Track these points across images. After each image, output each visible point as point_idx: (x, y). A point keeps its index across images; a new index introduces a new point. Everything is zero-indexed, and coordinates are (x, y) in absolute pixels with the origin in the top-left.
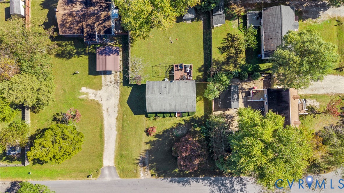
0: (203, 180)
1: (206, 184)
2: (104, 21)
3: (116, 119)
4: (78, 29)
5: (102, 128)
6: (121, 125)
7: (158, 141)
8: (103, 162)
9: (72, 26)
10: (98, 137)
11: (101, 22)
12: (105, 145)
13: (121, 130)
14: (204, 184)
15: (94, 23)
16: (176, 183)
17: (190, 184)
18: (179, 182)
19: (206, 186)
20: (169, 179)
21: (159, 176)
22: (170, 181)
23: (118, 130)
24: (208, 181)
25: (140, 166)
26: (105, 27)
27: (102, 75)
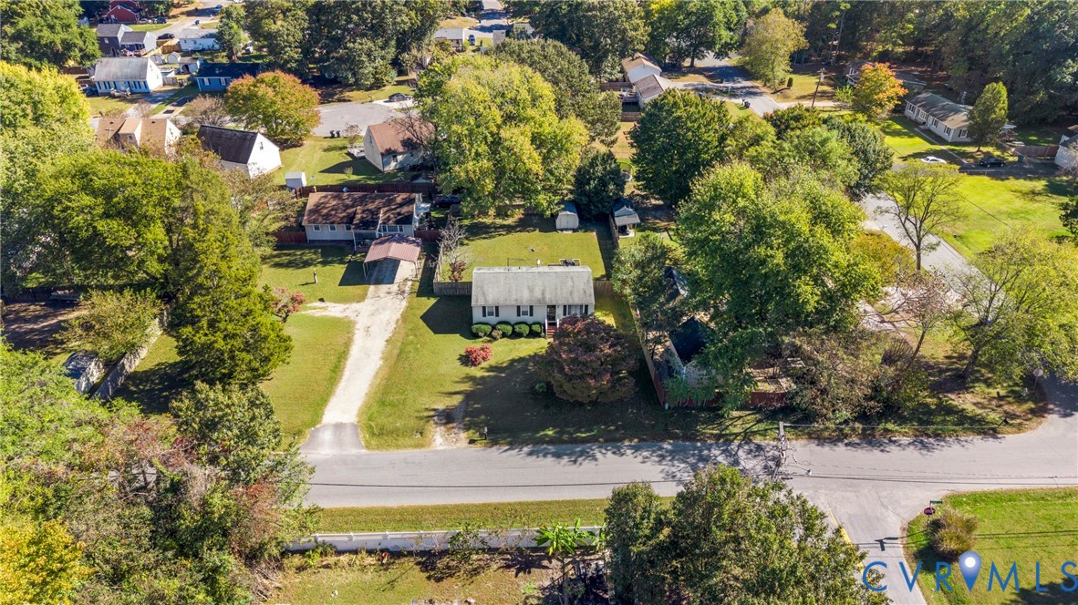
0: (636, 449)
1: (647, 458)
2: (401, 205)
3: (387, 341)
4: (344, 217)
5: (343, 355)
6: (396, 351)
7: (495, 376)
8: (323, 414)
9: (333, 212)
10: (326, 371)
11: (393, 207)
12: (342, 385)
13: (395, 357)
14: (640, 459)
15: (380, 208)
16: (550, 459)
17: (596, 460)
18: (558, 455)
19: (649, 463)
20: (526, 449)
21: (494, 443)
22: (530, 454)
23: (385, 359)
24: (654, 452)
25: (436, 423)
26: (399, 214)
27: (370, 284)
